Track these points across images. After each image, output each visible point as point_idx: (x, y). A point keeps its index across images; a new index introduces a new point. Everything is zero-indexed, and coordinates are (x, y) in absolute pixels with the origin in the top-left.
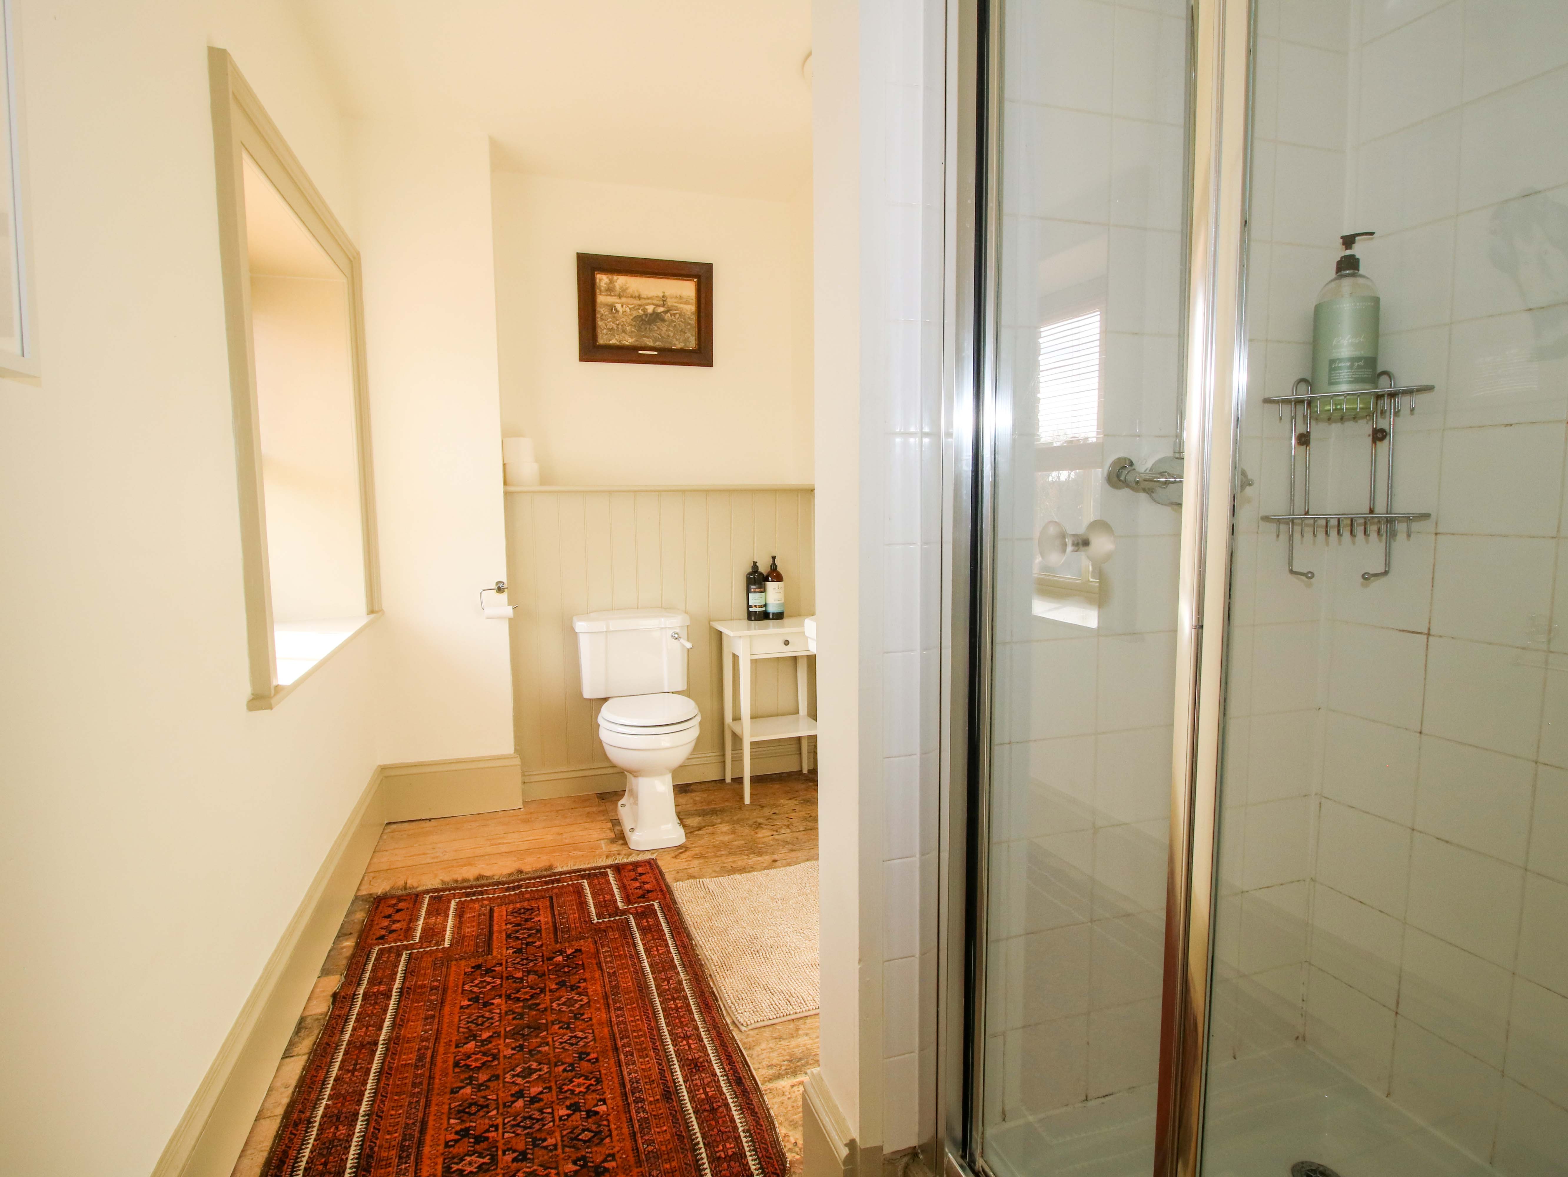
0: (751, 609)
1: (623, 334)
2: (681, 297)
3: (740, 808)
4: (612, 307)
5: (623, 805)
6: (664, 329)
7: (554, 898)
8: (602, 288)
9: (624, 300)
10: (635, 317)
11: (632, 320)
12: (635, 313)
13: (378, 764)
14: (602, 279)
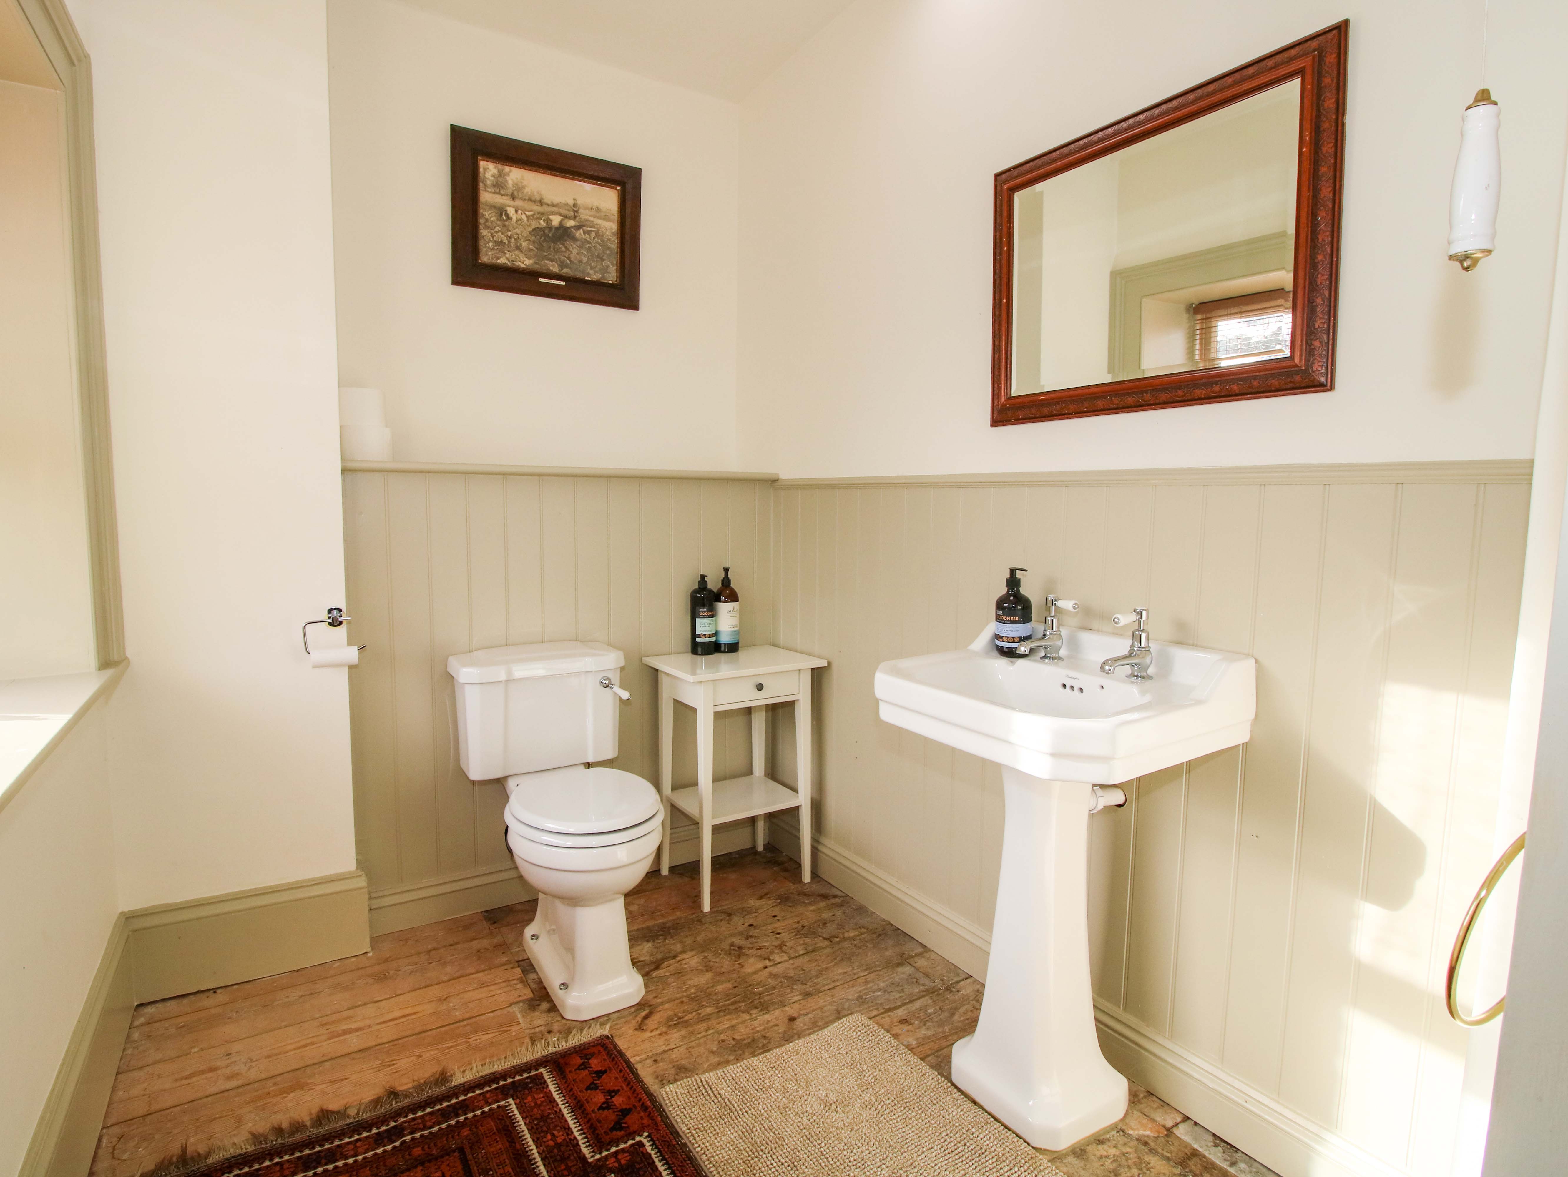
0: (698, 640)
1: (517, 252)
2: (598, 210)
3: (699, 921)
4: (501, 211)
5: (534, 937)
6: (575, 251)
7: (468, 1151)
8: (488, 182)
9: (518, 203)
10: (534, 229)
11: (530, 232)
12: (534, 224)
13: (120, 911)
14: (488, 169)
